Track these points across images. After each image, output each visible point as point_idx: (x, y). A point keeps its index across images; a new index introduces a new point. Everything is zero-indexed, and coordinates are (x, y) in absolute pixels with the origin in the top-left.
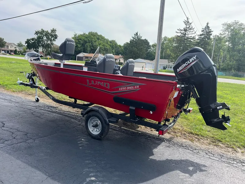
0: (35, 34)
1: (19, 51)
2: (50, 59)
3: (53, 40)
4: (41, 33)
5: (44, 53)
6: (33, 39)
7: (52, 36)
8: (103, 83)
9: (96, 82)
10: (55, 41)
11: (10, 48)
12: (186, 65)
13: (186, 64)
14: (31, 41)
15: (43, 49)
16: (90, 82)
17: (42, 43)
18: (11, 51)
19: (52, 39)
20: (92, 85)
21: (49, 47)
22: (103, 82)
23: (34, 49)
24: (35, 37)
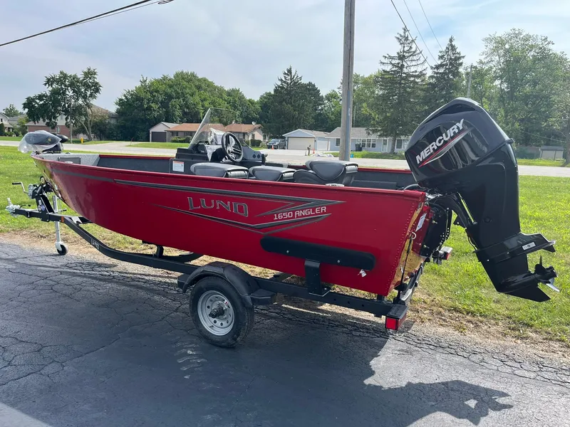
0: (45, 84)
1: (9, 128)
2: (88, 141)
3: (91, 96)
4: (60, 83)
5: (69, 127)
6: (40, 97)
7: (87, 86)
8: (231, 205)
9: (213, 201)
10: (95, 97)
12: (439, 145)
13: (440, 142)
14: (38, 101)
15: (67, 119)
16: (197, 203)
17: (64, 105)
19: (89, 93)
20: (202, 211)
21: (81, 114)
22: (232, 200)
23: (44, 121)
24: (47, 90)
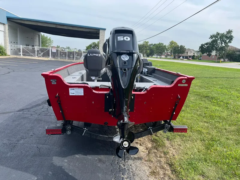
0: (210, 38)
1: (196, 56)
2: (223, 62)
3: (229, 42)
4: (216, 37)
5: (216, 56)
6: (207, 44)
7: (227, 37)
10: (231, 42)
11: (189, 54)
14: (205, 45)
15: (216, 52)
17: (216, 46)
18: (190, 57)
19: (227, 41)
21: (223, 50)
23: (206, 53)
24: (210, 41)
